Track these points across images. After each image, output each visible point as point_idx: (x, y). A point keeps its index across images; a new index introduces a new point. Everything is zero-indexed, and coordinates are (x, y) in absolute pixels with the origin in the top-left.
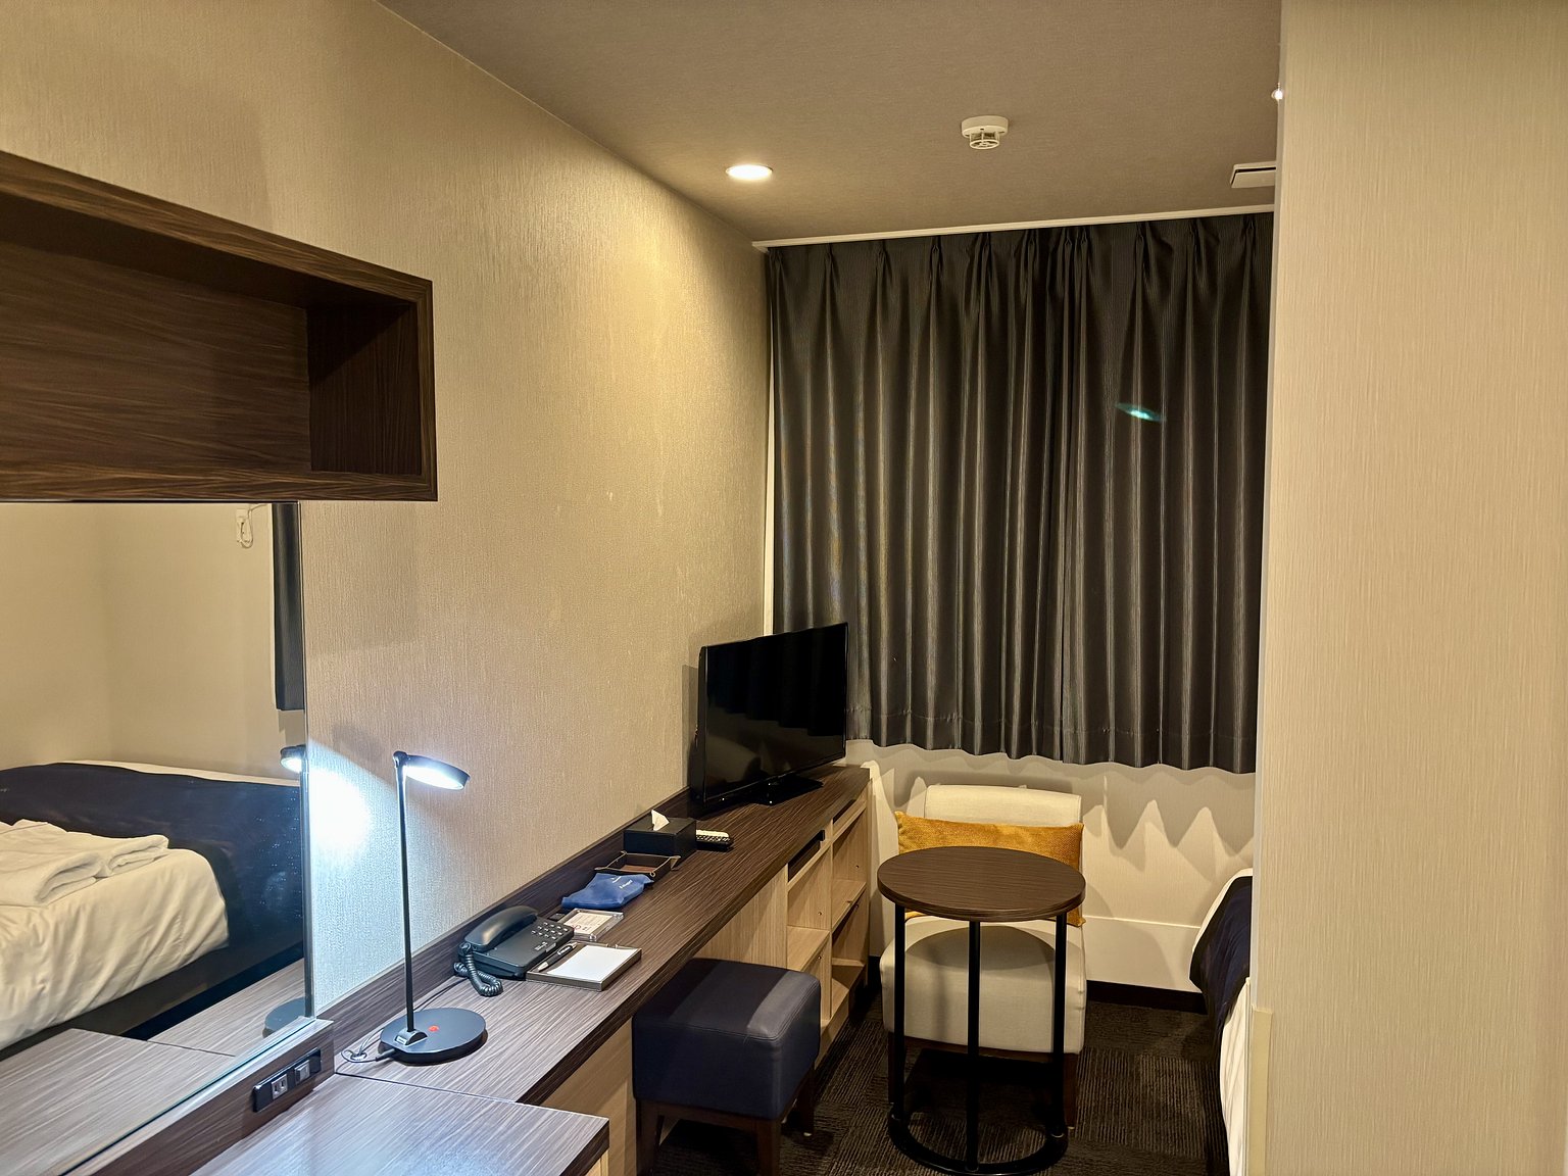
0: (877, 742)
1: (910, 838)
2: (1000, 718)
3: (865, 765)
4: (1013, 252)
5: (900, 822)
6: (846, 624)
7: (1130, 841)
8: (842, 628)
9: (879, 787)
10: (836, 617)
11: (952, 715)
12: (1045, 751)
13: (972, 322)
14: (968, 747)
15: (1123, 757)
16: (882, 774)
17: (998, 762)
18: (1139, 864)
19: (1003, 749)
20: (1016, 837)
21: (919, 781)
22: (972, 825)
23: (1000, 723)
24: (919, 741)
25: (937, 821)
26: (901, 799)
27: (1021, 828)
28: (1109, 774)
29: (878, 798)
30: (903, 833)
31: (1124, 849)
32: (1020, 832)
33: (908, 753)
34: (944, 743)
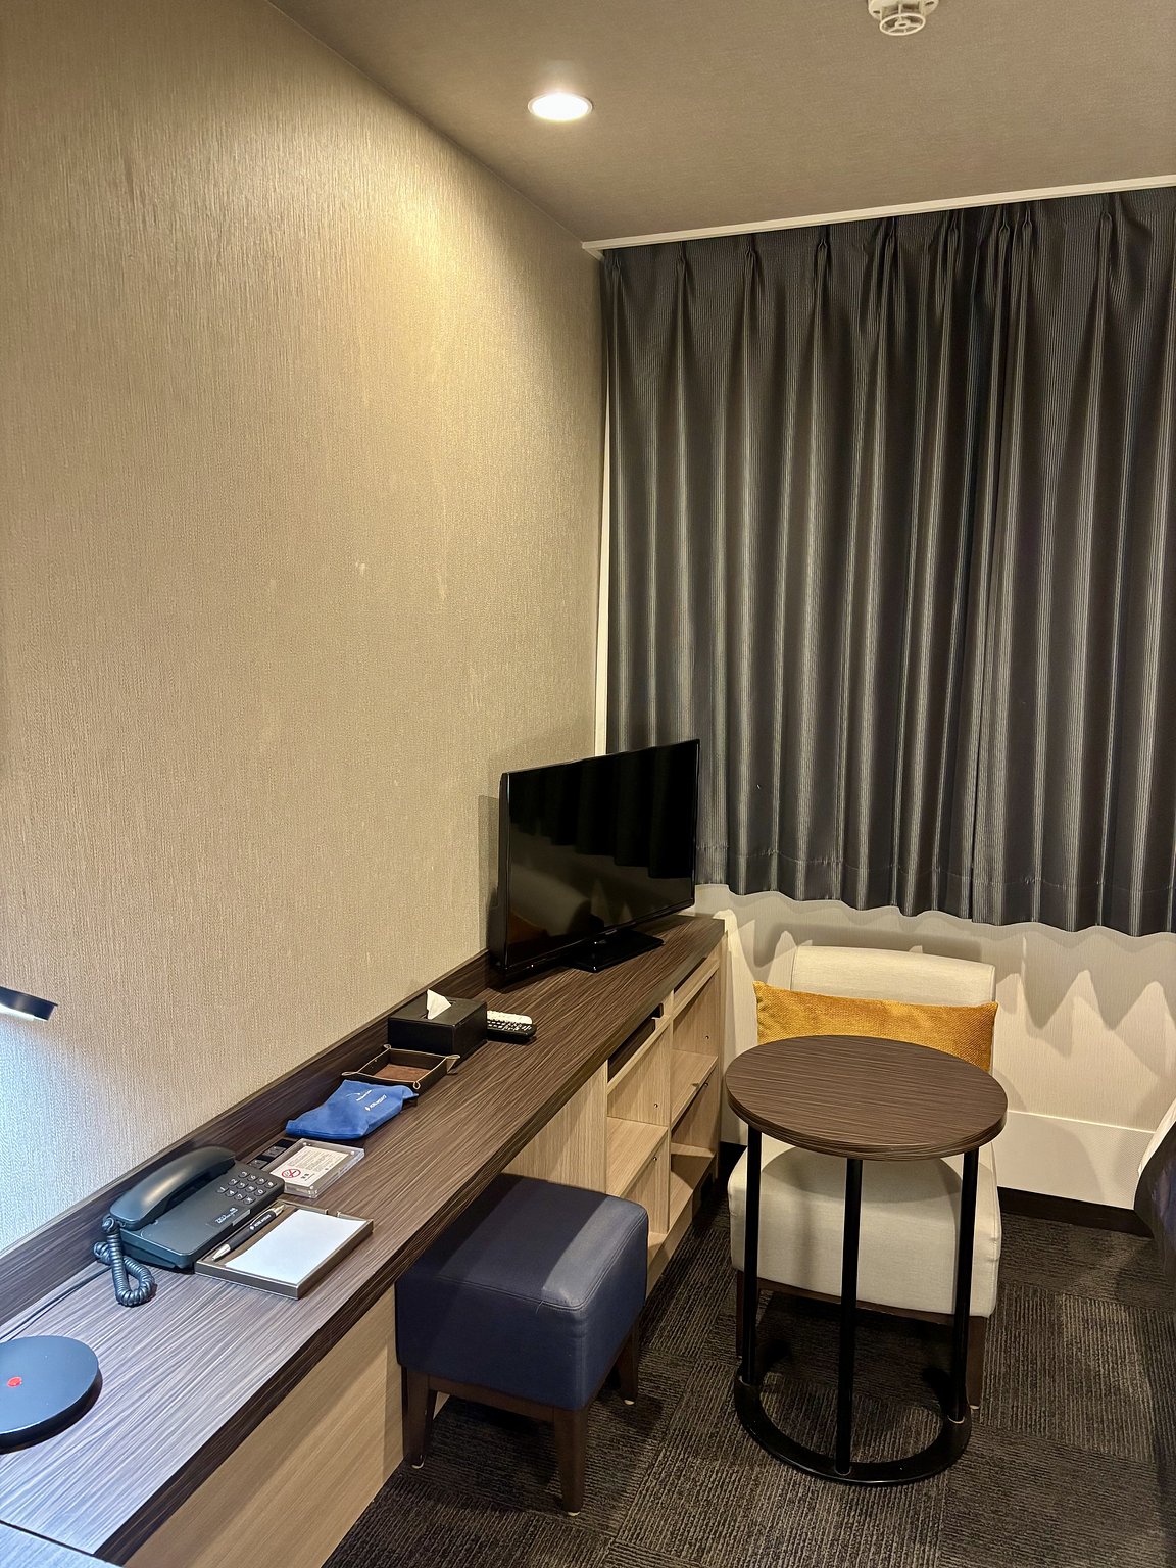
0: (734, 889)
1: (772, 1016)
2: (892, 861)
3: (719, 915)
4: (926, 247)
5: (760, 995)
6: (698, 741)
7: (1051, 1020)
8: (691, 747)
9: (736, 942)
10: (685, 732)
11: (829, 858)
12: (949, 905)
13: (869, 343)
14: (849, 898)
15: (1052, 916)
16: (740, 925)
17: (887, 918)
18: (1064, 1046)
19: (894, 900)
20: (908, 1020)
21: (786, 936)
22: (853, 1001)
23: (891, 869)
24: (787, 888)
25: (808, 995)
26: (763, 957)
27: (917, 1007)
28: (1031, 936)
29: (734, 955)
30: (763, 1009)
31: (1045, 1028)
32: (915, 1013)
33: (771, 902)
34: (817, 892)
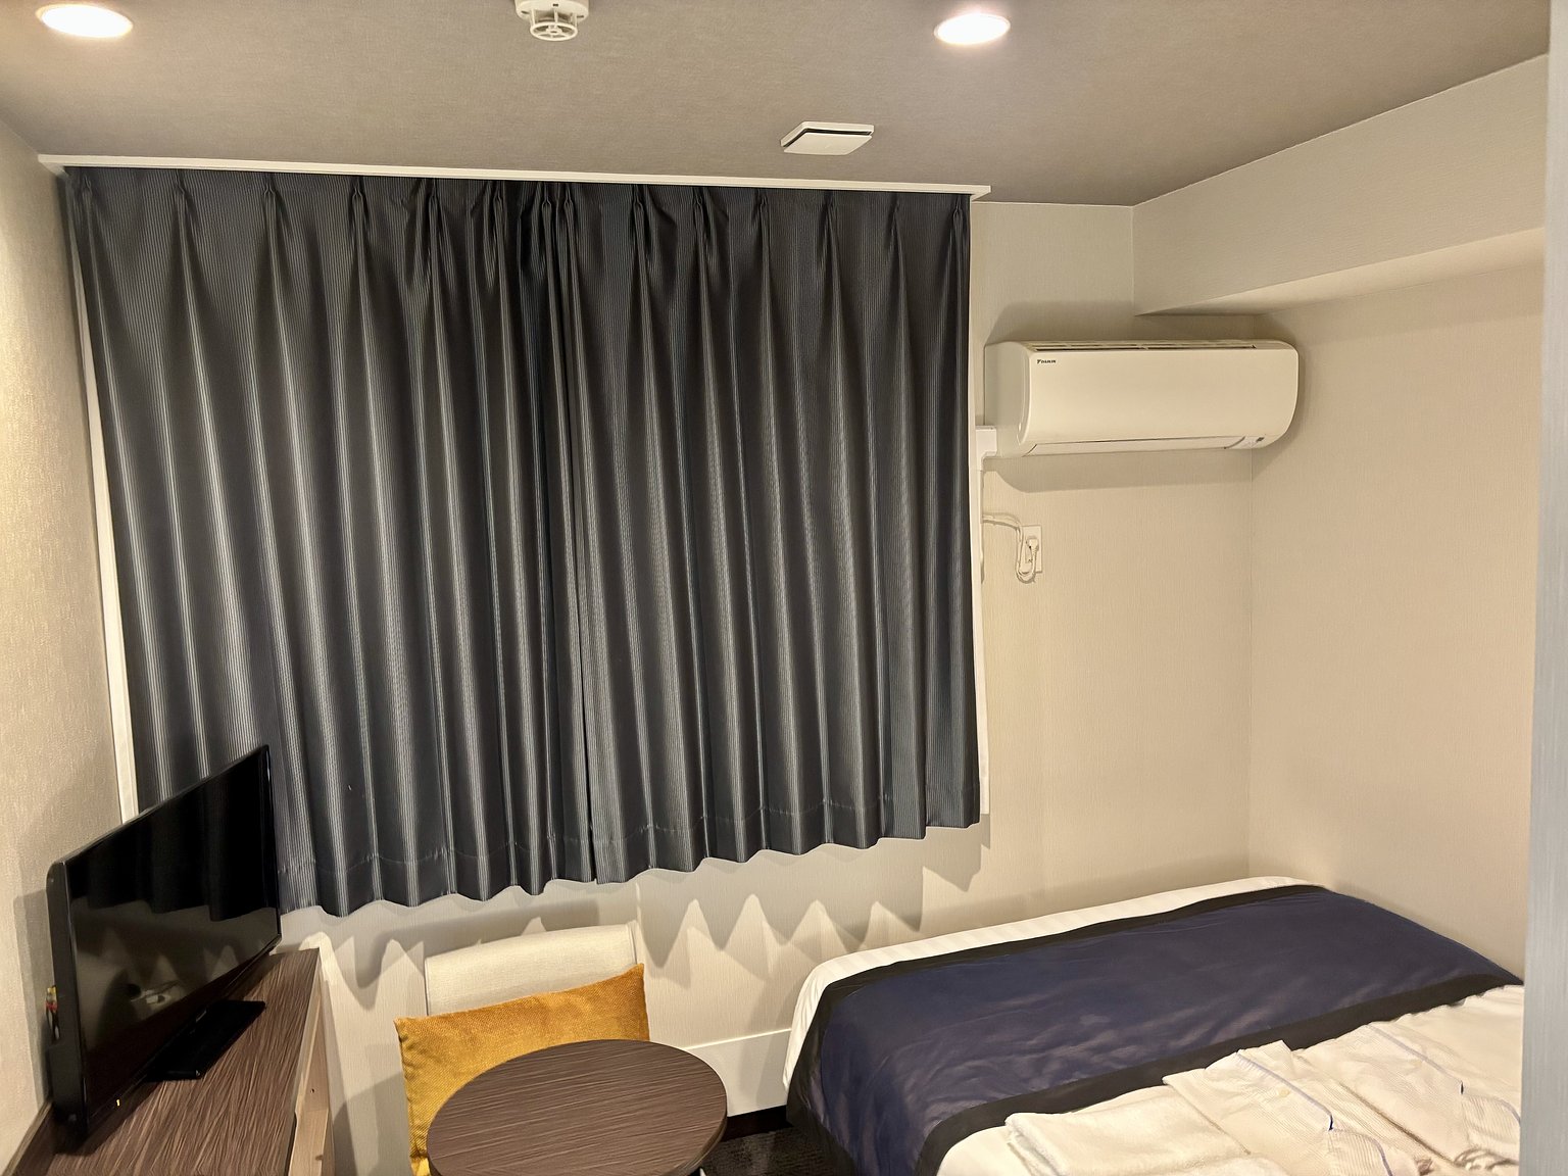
0: (331, 908)
2: (507, 839)
3: (309, 943)
4: (468, 212)
6: (266, 748)
7: (670, 957)
8: (258, 761)
11: (440, 851)
12: (569, 871)
14: (468, 889)
15: (668, 861)
16: (335, 948)
18: (684, 979)
19: (514, 879)
20: (568, 1009)
21: (393, 946)
22: (506, 1006)
23: (508, 848)
24: (396, 894)
25: (458, 1015)
26: (367, 977)
27: (570, 992)
29: (331, 983)
30: (410, 1048)
31: (665, 967)
32: (573, 999)
33: (379, 912)
34: (431, 890)
